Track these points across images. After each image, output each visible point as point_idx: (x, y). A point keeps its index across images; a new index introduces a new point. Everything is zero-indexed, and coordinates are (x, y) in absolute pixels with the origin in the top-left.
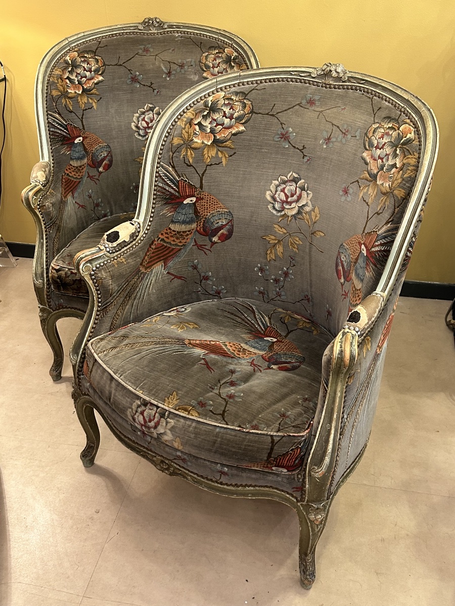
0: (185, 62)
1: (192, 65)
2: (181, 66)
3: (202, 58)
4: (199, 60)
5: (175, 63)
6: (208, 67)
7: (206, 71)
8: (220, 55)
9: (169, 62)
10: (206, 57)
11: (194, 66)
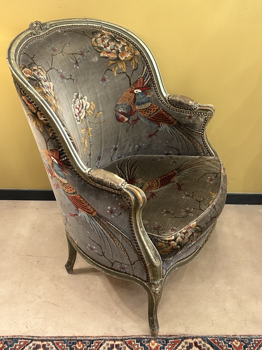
0: (83, 50)
1: (89, 51)
2: (82, 54)
3: (93, 44)
4: (91, 45)
5: (76, 54)
6: (101, 48)
7: (101, 52)
8: (105, 37)
9: (72, 54)
10: (95, 41)
11: (90, 50)
